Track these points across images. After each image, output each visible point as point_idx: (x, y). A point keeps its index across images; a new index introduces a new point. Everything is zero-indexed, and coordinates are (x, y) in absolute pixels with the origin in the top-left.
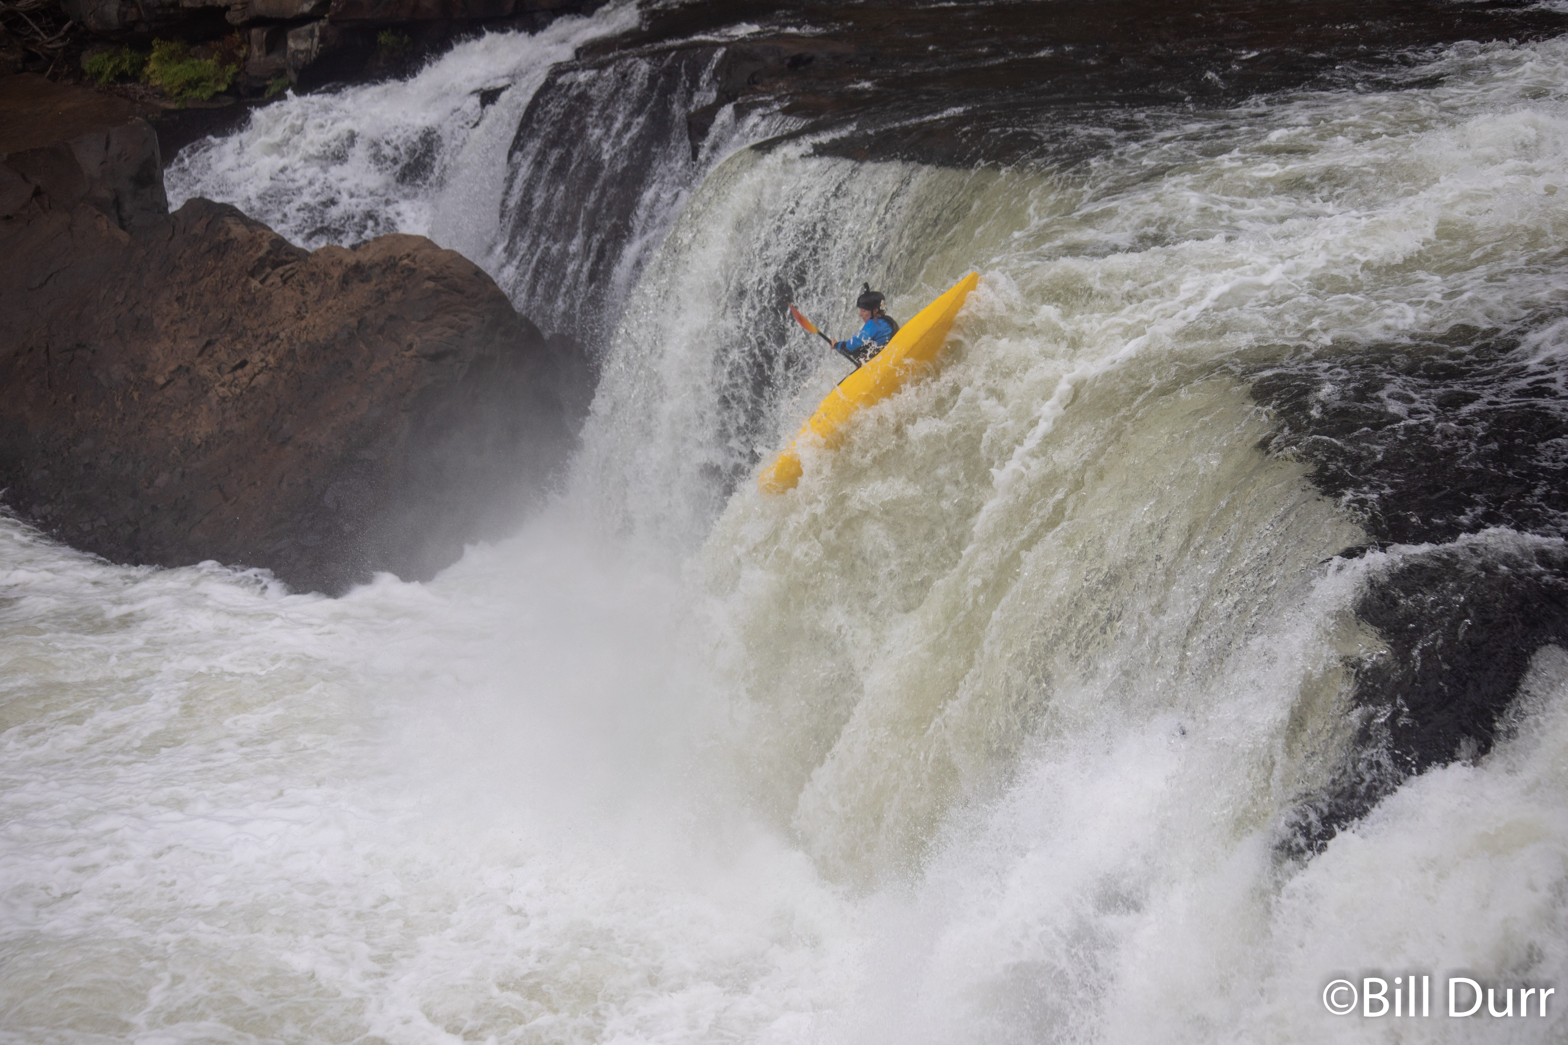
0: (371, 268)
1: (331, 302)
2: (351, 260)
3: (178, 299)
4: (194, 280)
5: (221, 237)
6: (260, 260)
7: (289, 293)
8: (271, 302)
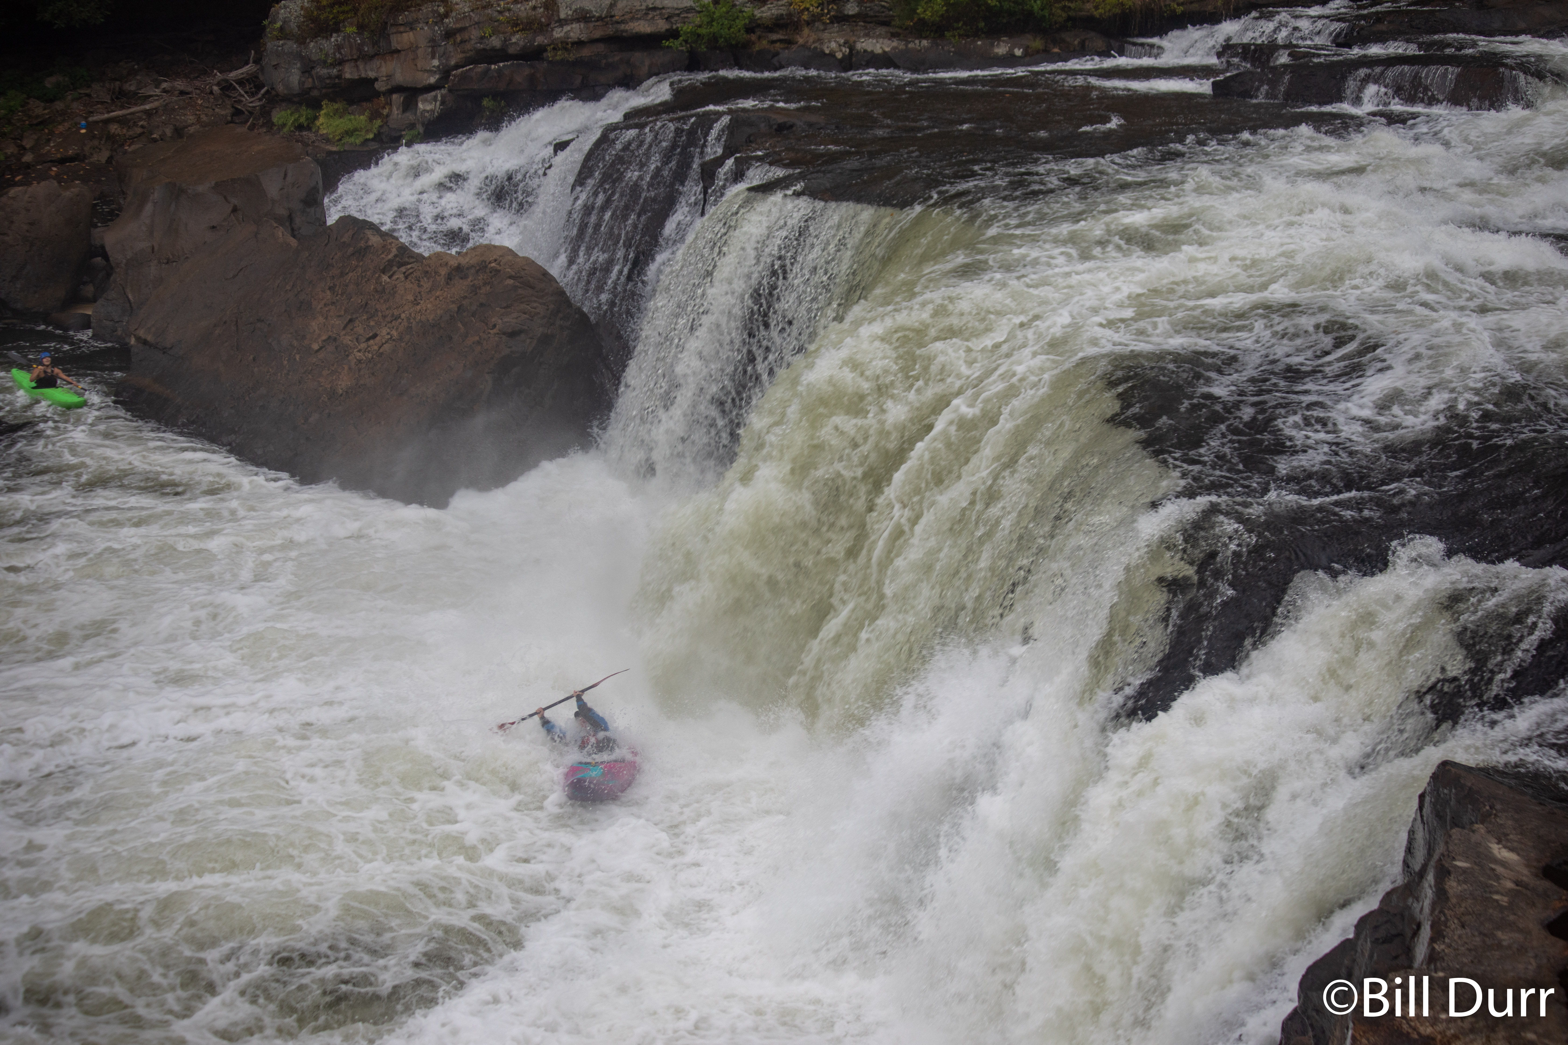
0: (468, 269)
1: (438, 293)
2: (453, 263)
3: (330, 288)
4: (343, 274)
5: (362, 244)
6: (389, 261)
7: (408, 285)
8: (395, 292)
